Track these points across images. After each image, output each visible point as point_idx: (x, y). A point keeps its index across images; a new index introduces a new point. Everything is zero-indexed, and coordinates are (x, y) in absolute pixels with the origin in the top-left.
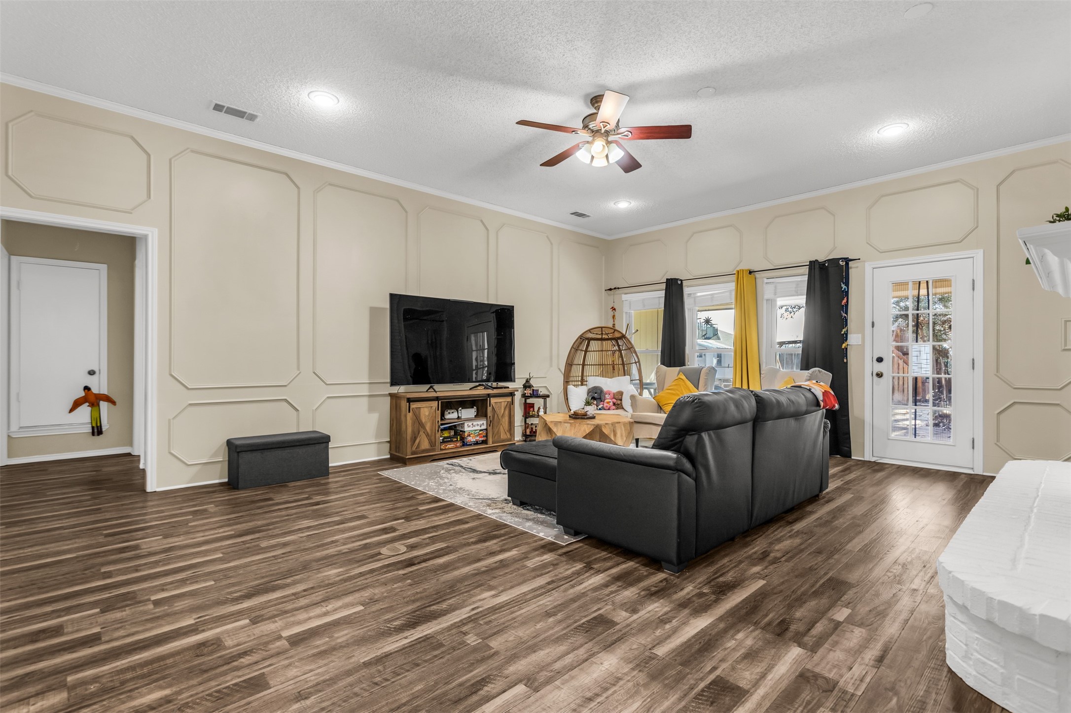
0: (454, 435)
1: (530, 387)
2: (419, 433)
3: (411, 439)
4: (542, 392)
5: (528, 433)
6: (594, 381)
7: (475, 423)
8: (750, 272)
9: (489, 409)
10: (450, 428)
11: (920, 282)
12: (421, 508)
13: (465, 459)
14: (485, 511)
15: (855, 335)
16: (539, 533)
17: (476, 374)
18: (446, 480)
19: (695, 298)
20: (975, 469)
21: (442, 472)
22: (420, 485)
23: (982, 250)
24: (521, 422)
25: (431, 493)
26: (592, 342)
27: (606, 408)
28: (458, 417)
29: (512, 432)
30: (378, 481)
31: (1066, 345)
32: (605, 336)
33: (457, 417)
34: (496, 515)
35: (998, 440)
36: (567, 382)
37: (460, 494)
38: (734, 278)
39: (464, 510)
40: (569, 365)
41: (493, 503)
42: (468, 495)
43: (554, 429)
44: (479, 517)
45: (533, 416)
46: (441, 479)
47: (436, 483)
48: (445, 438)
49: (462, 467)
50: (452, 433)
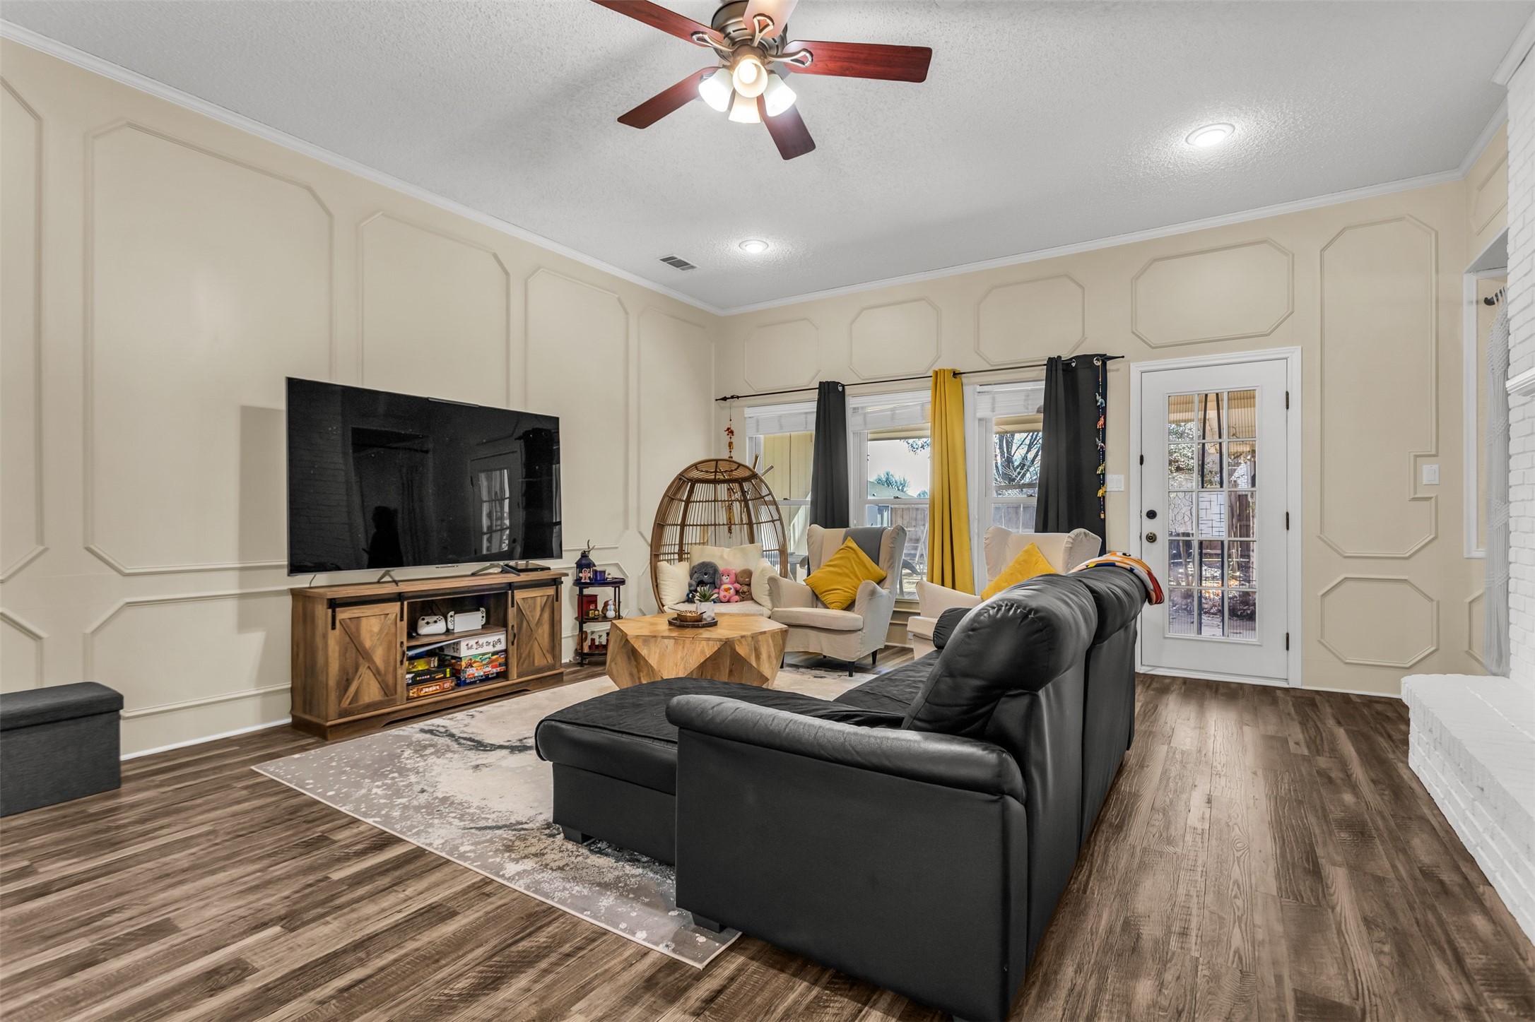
0: (439, 666)
1: (590, 565)
2: (357, 670)
3: (338, 683)
4: (612, 573)
5: (586, 650)
6: (702, 554)
7: (482, 640)
8: (956, 374)
9: (512, 612)
10: (430, 654)
11: (1206, 395)
12: (336, 876)
13: (460, 715)
14: (498, 870)
15: (1115, 477)
16: (634, 934)
17: (490, 540)
18: (413, 778)
19: (865, 415)
20: (1290, 681)
21: (407, 753)
22: (346, 799)
23: (1300, 348)
24: (573, 629)
25: (370, 821)
26: (698, 486)
27: (723, 599)
28: (448, 630)
29: (557, 652)
30: (244, 792)
31: (1415, 492)
32: (719, 476)
33: (444, 630)
34: (527, 880)
35: (1322, 636)
36: (655, 556)
37: (441, 816)
38: (930, 382)
39: (447, 870)
40: (660, 526)
41: (519, 838)
42: (461, 818)
43: (644, 652)
44: (483, 889)
45: (595, 619)
46: (401, 775)
47: (389, 787)
48: (418, 674)
49: (452, 736)
50: (435, 662)
